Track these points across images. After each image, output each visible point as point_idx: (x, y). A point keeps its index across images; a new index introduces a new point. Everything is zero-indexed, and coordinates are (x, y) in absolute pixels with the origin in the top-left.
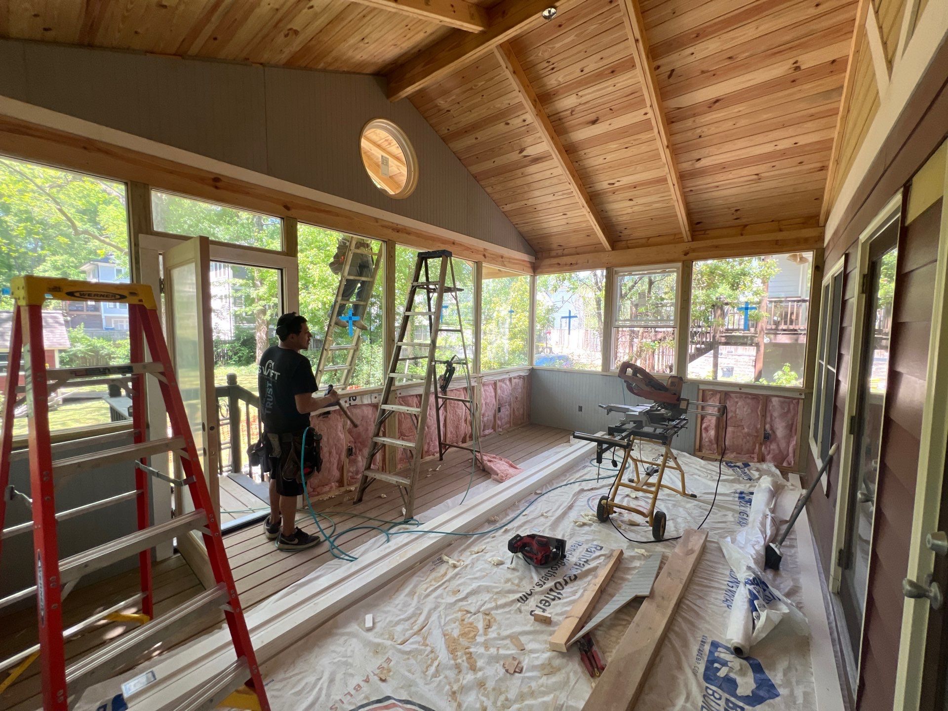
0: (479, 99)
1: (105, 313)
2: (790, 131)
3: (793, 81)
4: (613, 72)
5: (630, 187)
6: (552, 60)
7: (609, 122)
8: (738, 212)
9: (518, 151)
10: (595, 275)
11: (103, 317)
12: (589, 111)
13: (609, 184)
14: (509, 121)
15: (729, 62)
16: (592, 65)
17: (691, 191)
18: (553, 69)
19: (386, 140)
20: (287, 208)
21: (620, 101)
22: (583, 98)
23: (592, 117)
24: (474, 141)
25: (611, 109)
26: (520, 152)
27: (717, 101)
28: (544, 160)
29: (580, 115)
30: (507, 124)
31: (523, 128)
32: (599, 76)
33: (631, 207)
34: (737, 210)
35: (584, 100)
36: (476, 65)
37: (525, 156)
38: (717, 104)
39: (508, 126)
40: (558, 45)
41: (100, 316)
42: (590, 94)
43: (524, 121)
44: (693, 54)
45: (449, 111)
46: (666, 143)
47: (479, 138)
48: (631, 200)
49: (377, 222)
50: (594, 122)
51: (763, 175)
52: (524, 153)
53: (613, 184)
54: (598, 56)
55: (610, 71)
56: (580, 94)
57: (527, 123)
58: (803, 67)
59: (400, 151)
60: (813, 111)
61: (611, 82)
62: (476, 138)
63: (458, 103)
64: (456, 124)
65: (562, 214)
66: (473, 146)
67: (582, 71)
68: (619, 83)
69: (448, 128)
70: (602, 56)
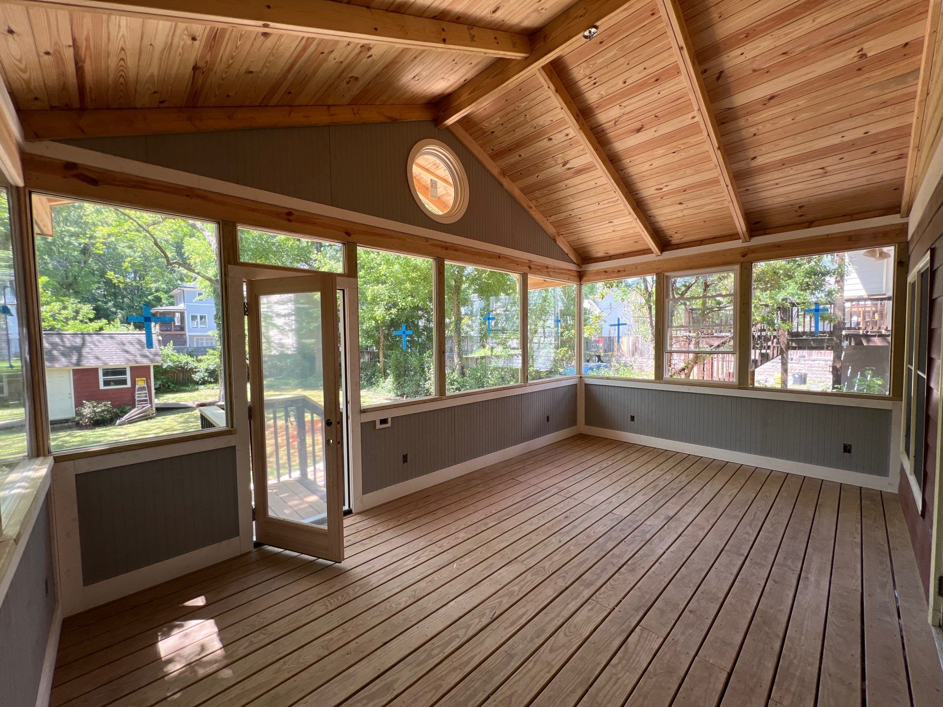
0: (523, 119)
1: (188, 332)
2: (860, 121)
3: (859, 69)
4: (657, 80)
5: (679, 191)
6: (594, 76)
7: (654, 129)
8: (803, 209)
9: (561, 165)
10: (645, 281)
11: (187, 336)
12: (633, 121)
13: (657, 189)
14: (551, 137)
15: (785, 57)
16: (635, 76)
17: (747, 190)
18: (595, 84)
19: (434, 164)
20: (348, 234)
21: (667, 106)
22: (626, 109)
23: (638, 125)
24: (518, 157)
25: (656, 116)
26: (564, 166)
27: (772, 98)
28: (587, 171)
29: (622, 125)
30: (550, 139)
31: (567, 142)
32: (642, 86)
33: (682, 211)
34: (800, 207)
35: (628, 109)
36: (519, 88)
37: (569, 169)
38: (772, 101)
39: (550, 142)
40: (599, 61)
41: (185, 335)
42: (634, 104)
43: (567, 135)
44: (742, 54)
45: (493, 132)
46: (716, 145)
47: (523, 155)
48: (681, 203)
49: (427, 241)
50: (639, 130)
51: (829, 169)
52: (568, 166)
53: (661, 189)
54: (641, 67)
55: (654, 79)
56: (622, 104)
57: (570, 137)
58: (869, 55)
59: (447, 172)
60: (884, 98)
61: (656, 90)
62: (520, 156)
63: (502, 124)
64: (500, 144)
65: (607, 222)
66: (517, 163)
67: (625, 83)
68: (663, 90)
69: (492, 148)
70: (645, 66)
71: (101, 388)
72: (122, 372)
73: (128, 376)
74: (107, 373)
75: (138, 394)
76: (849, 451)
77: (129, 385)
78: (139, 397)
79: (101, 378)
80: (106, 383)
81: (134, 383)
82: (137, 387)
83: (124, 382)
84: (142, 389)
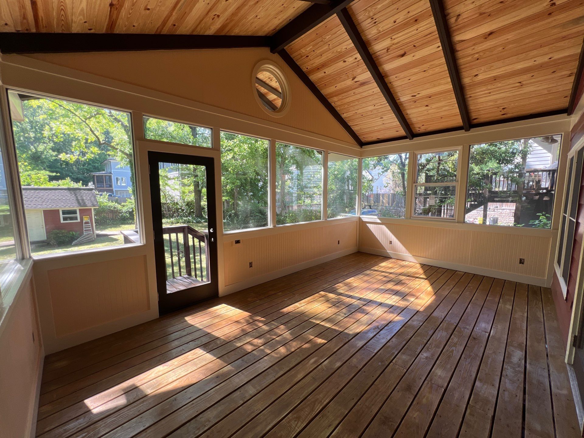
0: (327, 47)
1: (115, 188)
2: (546, 49)
3: (550, 14)
4: (416, 20)
5: (426, 97)
6: (375, 17)
7: (413, 54)
8: (505, 110)
9: (351, 79)
10: (401, 157)
11: (114, 191)
12: (399, 49)
13: (413, 96)
14: (345, 60)
15: (502, 5)
16: (401, 17)
17: (470, 97)
18: (375, 23)
19: (269, 78)
21: (421, 40)
22: (395, 41)
23: (402, 52)
24: (323, 74)
25: (414, 46)
26: (353, 80)
27: (491, 33)
28: (368, 83)
29: (392, 52)
30: (345, 62)
31: (356, 63)
32: (406, 25)
33: (427, 110)
34: (503, 109)
35: (396, 41)
36: (325, 26)
37: (356, 82)
38: (491, 36)
39: (345, 63)
40: (379, 6)
41: (112, 190)
42: (401, 37)
43: (356, 58)
44: (473, 2)
45: (307, 56)
47: (327, 72)
48: (427, 106)
50: (403, 55)
51: (524, 83)
52: (356, 80)
53: (415, 96)
54: (406, 11)
55: (414, 20)
56: (393, 37)
57: (358, 60)
58: (557, 3)
59: (278, 83)
60: (564, 34)
61: (415, 27)
62: (325, 73)
63: (314, 51)
64: (312, 64)
65: (380, 118)
66: (323, 78)
67: (395, 22)
68: (420, 27)
69: (307, 67)
70: (409, 11)
71: (61, 222)
72: (74, 212)
73: (78, 215)
74: (64, 212)
75: (85, 226)
76: (523, 263)
77: (79, 220)
78: (85, 228)
79: (61, 216)
80: (65, 219)
81: (82, 219)
82: (84, 221)
83: (76, 218)
84: (86, 223)
